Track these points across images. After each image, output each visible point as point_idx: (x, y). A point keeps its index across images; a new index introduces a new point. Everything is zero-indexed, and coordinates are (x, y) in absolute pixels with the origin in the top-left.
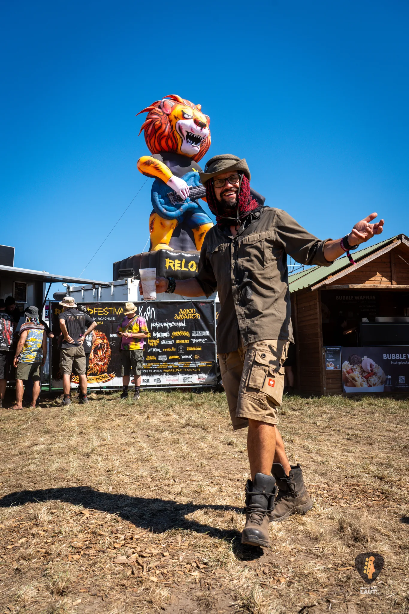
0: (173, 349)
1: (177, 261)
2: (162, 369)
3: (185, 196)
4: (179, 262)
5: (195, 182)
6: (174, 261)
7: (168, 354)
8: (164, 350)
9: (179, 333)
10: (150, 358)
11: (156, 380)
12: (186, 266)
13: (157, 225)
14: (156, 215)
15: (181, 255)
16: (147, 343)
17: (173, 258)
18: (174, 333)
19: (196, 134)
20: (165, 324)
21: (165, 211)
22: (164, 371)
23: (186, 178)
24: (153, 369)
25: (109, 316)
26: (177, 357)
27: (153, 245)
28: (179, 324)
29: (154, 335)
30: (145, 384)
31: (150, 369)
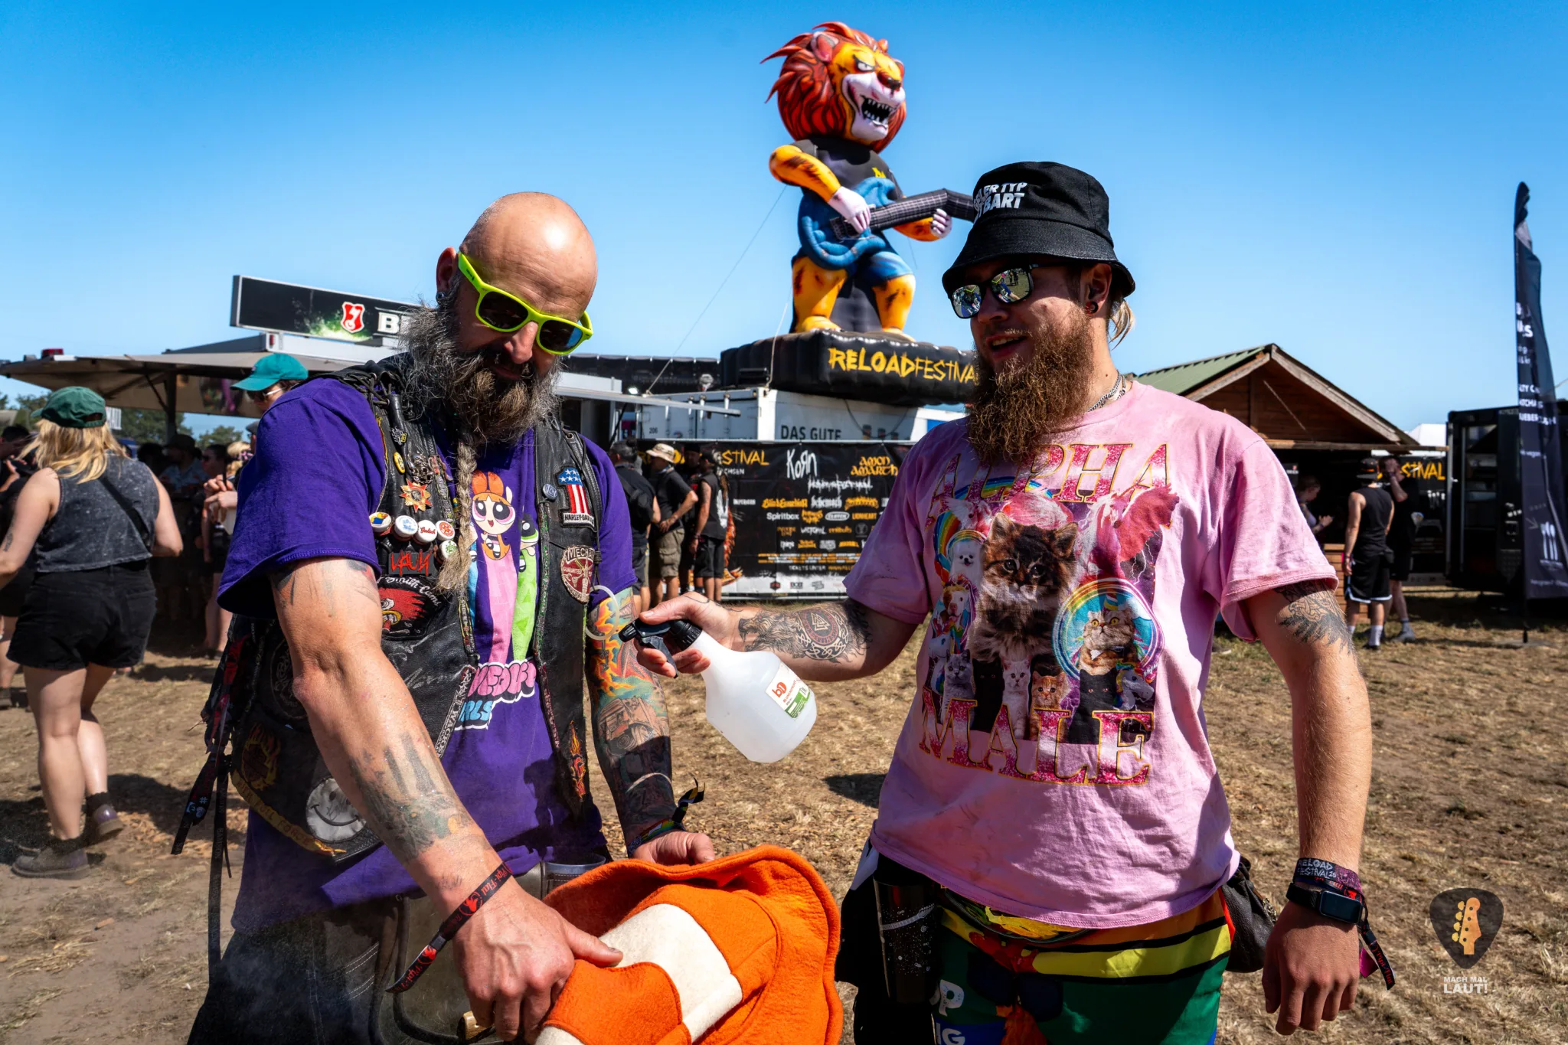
0: (847, 529)
1: (851, 353)
2: (827, 565)
3: (863, 226)
4: (855, 354)
5: (879, 196)
6: (845, 352)
7: (838, 538)
8: (832, 530)
9: (859, 501)
10: (805, 544)
11: (815, 585)
12: (867, 362)
13: (808, 280)
14: (806, 262)
15: (857, 341)
16: (800, 516)
17: (842, 347)
18: (850, 501)
19: (881, 101)
20: (833, 484)
21: (826, 255)
22: (831, 568)
23: (863, 188)
24: (810, 565)
25: (732, 466)
26: (853, 544)
27: (800, 318)
28: (860, 485)
29: (814, 503)
30: (794, 591)
31: (805, 564)
